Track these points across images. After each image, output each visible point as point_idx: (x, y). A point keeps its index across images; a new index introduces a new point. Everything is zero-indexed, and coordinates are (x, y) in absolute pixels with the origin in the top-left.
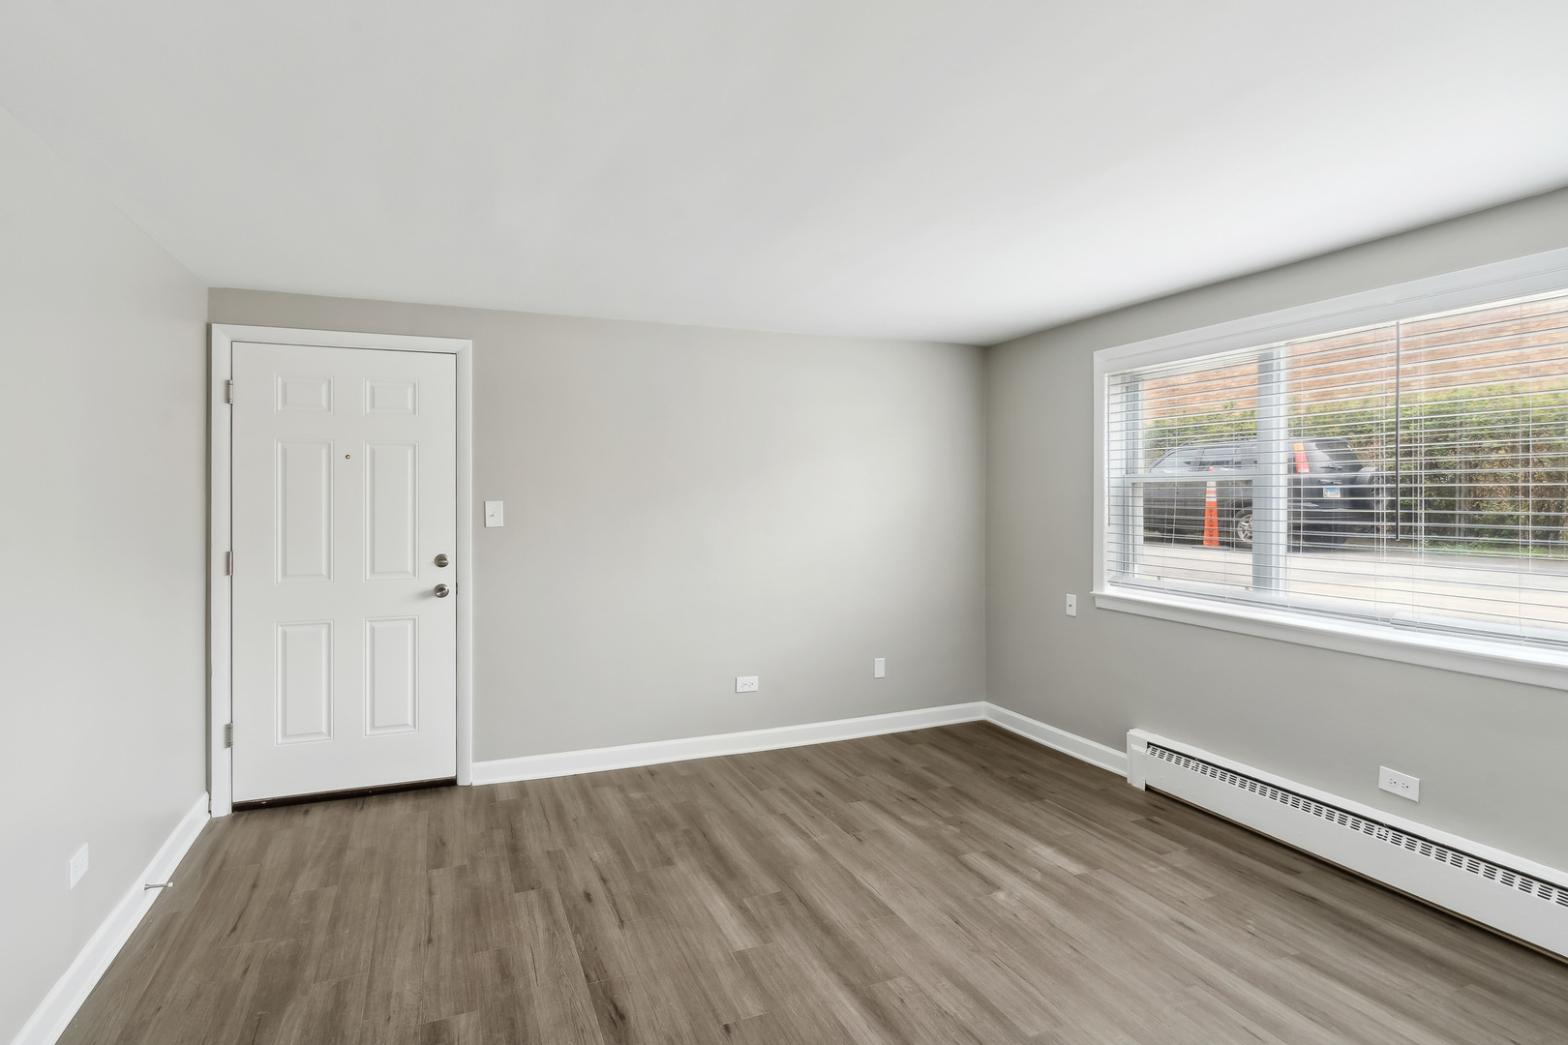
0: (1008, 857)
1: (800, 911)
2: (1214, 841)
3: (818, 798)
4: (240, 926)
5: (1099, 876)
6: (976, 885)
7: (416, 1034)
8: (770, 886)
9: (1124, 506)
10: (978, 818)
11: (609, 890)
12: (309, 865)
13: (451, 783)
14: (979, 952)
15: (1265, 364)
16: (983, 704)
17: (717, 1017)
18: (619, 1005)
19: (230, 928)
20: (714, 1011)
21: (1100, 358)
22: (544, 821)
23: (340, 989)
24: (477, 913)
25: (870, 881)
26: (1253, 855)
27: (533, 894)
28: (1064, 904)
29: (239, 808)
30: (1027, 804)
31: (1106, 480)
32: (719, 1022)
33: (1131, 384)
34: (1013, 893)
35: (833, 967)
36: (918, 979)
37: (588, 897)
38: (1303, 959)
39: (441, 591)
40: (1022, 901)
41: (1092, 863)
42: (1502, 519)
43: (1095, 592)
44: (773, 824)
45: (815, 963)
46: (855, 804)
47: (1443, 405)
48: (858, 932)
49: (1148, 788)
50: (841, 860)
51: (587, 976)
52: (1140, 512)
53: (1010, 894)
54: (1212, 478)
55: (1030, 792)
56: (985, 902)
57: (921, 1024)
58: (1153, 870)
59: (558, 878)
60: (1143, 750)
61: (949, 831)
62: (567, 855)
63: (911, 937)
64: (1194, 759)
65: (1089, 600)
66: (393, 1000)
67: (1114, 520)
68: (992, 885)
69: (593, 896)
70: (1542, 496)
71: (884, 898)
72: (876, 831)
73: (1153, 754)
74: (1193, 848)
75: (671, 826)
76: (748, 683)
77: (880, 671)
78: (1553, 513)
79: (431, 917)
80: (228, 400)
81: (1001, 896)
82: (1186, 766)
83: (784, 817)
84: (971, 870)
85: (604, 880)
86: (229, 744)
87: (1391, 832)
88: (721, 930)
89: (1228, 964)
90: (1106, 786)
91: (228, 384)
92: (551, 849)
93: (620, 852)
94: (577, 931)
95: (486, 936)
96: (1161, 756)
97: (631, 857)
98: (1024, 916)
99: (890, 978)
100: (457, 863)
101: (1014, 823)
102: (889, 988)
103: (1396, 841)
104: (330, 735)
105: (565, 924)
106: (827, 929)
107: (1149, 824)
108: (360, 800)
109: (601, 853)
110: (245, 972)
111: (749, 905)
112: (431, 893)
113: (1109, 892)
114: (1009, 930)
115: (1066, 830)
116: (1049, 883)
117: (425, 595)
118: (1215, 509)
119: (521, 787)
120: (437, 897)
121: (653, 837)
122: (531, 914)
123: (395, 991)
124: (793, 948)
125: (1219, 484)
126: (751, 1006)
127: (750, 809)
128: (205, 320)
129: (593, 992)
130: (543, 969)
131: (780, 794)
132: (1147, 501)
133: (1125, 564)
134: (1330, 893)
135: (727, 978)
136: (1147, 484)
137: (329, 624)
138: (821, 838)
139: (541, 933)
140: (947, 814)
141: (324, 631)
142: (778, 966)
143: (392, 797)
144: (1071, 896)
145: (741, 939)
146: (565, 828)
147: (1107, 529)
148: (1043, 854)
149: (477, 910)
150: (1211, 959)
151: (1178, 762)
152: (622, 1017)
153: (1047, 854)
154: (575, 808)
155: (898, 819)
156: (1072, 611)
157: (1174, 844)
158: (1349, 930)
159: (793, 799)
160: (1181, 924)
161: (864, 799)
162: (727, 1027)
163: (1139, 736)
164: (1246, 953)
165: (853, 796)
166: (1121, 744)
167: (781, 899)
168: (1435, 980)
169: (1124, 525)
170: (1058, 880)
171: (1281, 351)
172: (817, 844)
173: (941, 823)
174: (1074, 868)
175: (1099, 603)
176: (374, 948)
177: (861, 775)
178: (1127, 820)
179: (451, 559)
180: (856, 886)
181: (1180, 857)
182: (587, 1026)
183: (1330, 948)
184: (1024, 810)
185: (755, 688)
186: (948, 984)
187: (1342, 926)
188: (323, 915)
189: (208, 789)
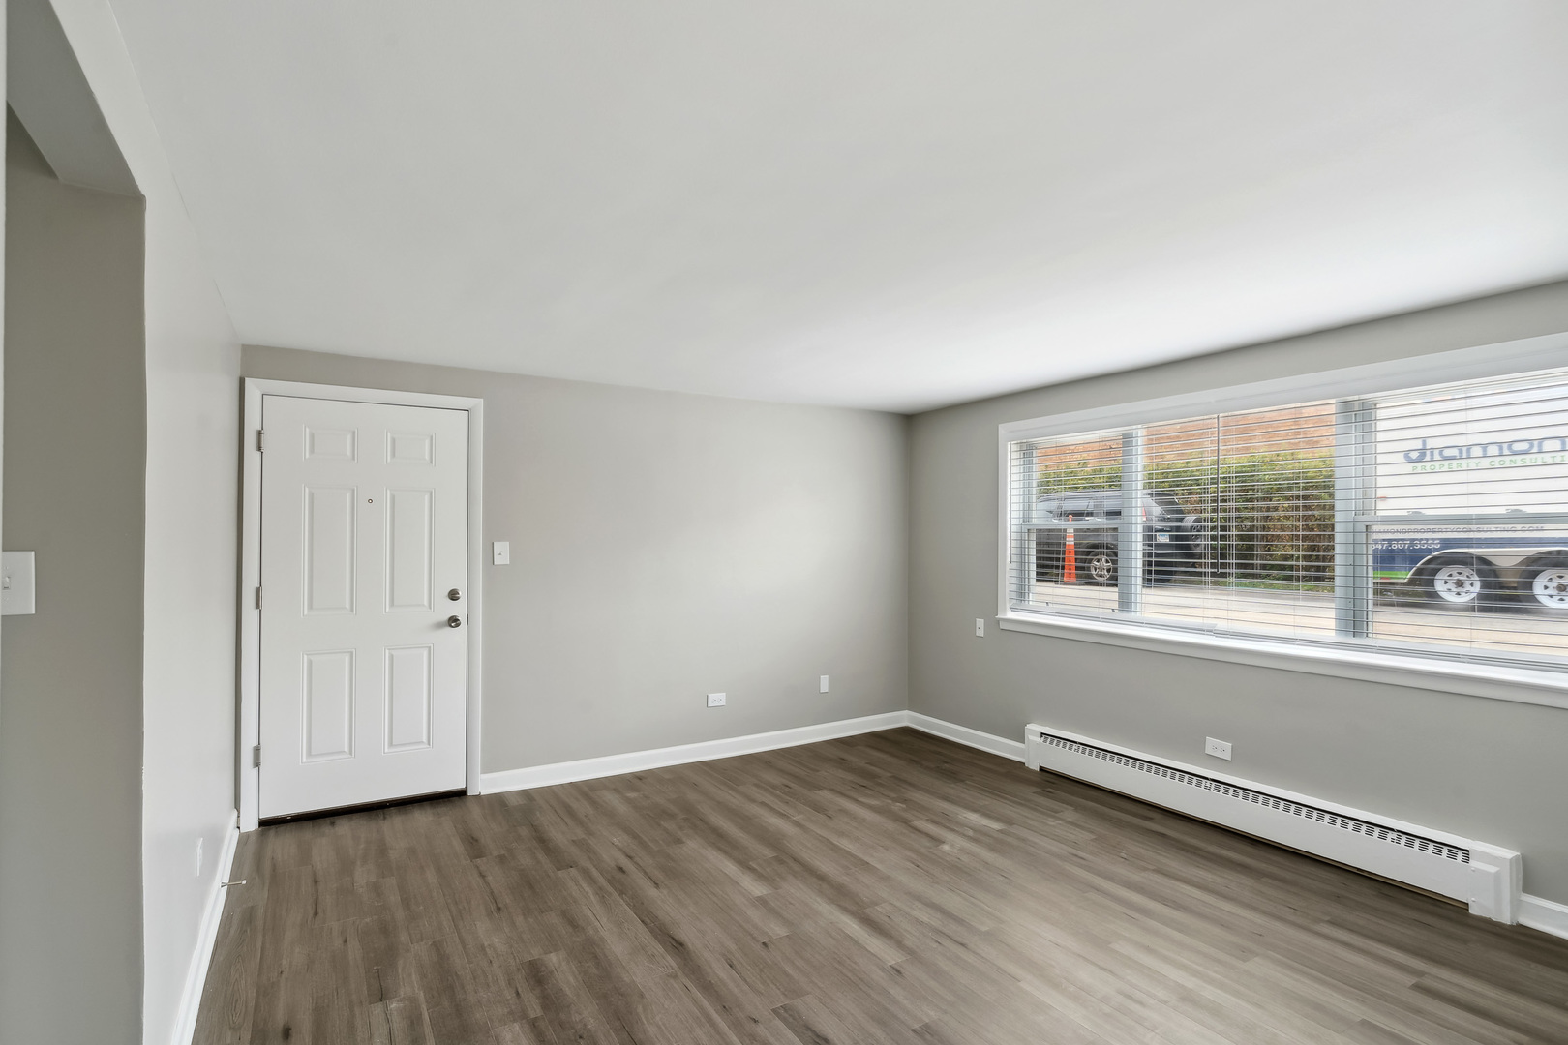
0: (947, 822)
1: (796, 867)
2: (1092, 801)
3: (787, 789)
4: (320, 910)
5: (1014, 830)
6: (926, 842)
7: (518, 969)
8: (768, 853)
9: (1022, 547)
10: (917, 796)
11: (636, 863)
12: (359, 863)
13: (461, 794)
14: (937, 883)
15: (1127, 440)
16: (906, 713)
17: (754, 938)
18: (676, 938)
19: (311, 912)
20: (751, 935)
21: (1004, 429)
22: (559, 819)
23: (437, 947)
24: (531, 887)
25: (845, 844)
26: (1121, 810)
27: (573, 871)
28: (993, 849)
29: (265, 823)
30: (953, 785)
31: (1009, 526)
32: (758, 941)
33: (1027, 450)
34: (953, 845)
35: (832, 901)
36: (898, 904)
37: (621, 869)
38: (1159, 871)
39: (453, 622)
40: (962, 849)
41: (1008, 821)
42: (1286, 558)
43: (999, 616)
44: (754, 809)
45: (818, 899)
46: (818, 792)
47: (1244, 467)
48: (845, 878)
49: (1041, 769)
50: (818, 832)
51: (642, 922)
52: (1033, 552)
53: (952, 846)
54: (1070, 526)
55: (953, 776)
56: (935, 852)
57: (906, 930)
58: (1052, 824)
59: (590, 859)
60: (1038, 739)
61: (897, 807)
62: (590, 841)
63: (885, 879)
64: (1076, 743)
65: (994, 623)
66: (487, 950)
67: (1015, 558)
68: (938, 841)
69: (624, 868)
70: (1313, 541)
71: (860, 855)
72: (840, 810)
73: (1045, 742)
74: (1077, 808)
75: (672, 816)
76: (718, 699)
77: (824, 687)
78: (1321, 554)
79: (492, 893)
80: (259, 448)
81: (946, 847)
82: (1070, 749)
83: (763, 804)
84: (920, 831)
85: (630, 858)
86: (257, 764)
87: (1214, 783)
88: (738, 884)
89: (1110, 878)
90: (1010, 771)
91: (260, 433)
92: (575, 838)
93: (635, 836)
94: (622, 893)
95: (546, 902)
96: (1051, 743)
97: (645, 838)
98: (965, 859)
99: (876, 904)
100: (495, 853)
101: (946, 799)
102: (877, 910)
103: (1217, 790)
104: (351, 753)
105: (610, 889)
106: (822, 878)
107: (1046, 793)
108: (380, 812)
109: (619, 839)
110: (345, 942)
111: (755, 866)
112: (483, 876)
113: (1024, 840)
114: (956, 868)
115: (986, 801)
116: (979, 836)
117: (439, 626)
118: (1073, 549)
119: (526, 794)
120: (490, 878)
121: (660, 825)
122: (577, 883)
123: (486, 944)
124: (798, 891)
125: (1076, 530)
126: (777, 930)
127: (734, 800)
128: (238, 374)
129: (652, 931)
130: (605, 920)
131: (754, 788)
132: (1038, 544)
133: (1022, 593)
134: (1174, 830)
135: (754, 915)
136: (1039, 531)
137: (352, 653)
138: (798, 818)
139: (592, 897)
140: (893, 795)
141: (347, 659)
142: (791, 903)
143: (409, 807)
144: (996, 844)
145: (758, 890)
146: (580, 823)
147: (1008, 566)
148: (971, 818)
149: (528, 886)
150: (1099, 875)
151: (1064, 747)
152: (682, 945)
153: (973, 818)
154: (583, 808)
155: (856, 801)
156: (980, 633)
157: (1064, 805)
158: (1187, 851)
159: (766, 790)
160: (1076, 856)
161: (825, 788)
162: (764, 944)
163: (1034, 729)
164: (1122, 870)
165: (816, 787)
166: (1020, 737)
167: (781, 862)
168: (1243, 877)
169: (1022, 563)
170: (986, 834)
171: (1140, 433)
172: (796, 821)
173: (890, 802)
174: (996, 826)
175: (1003, 626)
176: (452, 917)
177: (818, 771)
178: (1030, 792)
179: (462, 594)
180: (836, 848)
181: (1070, 814)
182: (655, 952)
183: (1174, 863)
184: (952, 789)
185: (723, 703)
186: (920, 905)
187: (1183, 849)
188: (394, 898)
189: (237, 805)
